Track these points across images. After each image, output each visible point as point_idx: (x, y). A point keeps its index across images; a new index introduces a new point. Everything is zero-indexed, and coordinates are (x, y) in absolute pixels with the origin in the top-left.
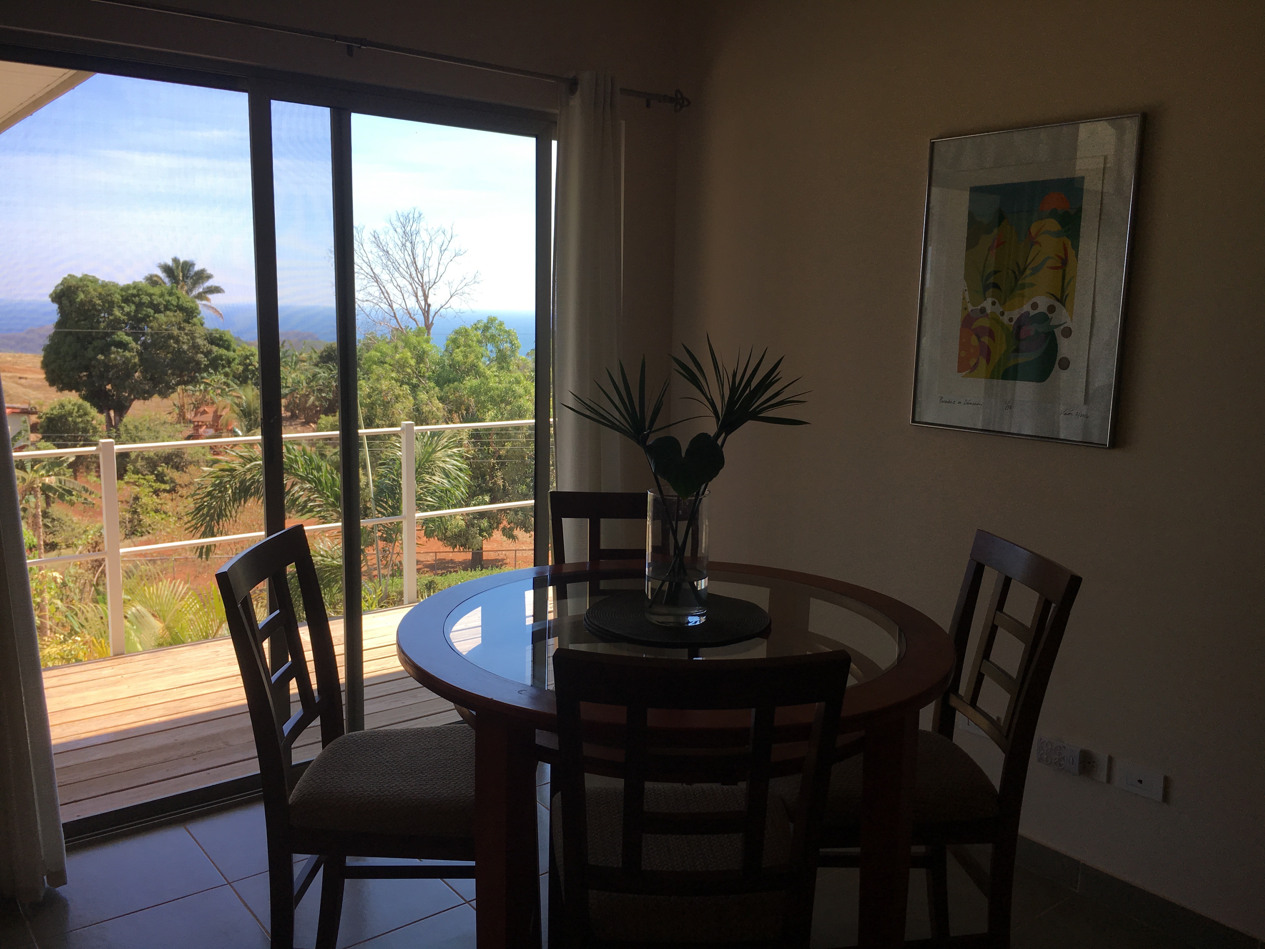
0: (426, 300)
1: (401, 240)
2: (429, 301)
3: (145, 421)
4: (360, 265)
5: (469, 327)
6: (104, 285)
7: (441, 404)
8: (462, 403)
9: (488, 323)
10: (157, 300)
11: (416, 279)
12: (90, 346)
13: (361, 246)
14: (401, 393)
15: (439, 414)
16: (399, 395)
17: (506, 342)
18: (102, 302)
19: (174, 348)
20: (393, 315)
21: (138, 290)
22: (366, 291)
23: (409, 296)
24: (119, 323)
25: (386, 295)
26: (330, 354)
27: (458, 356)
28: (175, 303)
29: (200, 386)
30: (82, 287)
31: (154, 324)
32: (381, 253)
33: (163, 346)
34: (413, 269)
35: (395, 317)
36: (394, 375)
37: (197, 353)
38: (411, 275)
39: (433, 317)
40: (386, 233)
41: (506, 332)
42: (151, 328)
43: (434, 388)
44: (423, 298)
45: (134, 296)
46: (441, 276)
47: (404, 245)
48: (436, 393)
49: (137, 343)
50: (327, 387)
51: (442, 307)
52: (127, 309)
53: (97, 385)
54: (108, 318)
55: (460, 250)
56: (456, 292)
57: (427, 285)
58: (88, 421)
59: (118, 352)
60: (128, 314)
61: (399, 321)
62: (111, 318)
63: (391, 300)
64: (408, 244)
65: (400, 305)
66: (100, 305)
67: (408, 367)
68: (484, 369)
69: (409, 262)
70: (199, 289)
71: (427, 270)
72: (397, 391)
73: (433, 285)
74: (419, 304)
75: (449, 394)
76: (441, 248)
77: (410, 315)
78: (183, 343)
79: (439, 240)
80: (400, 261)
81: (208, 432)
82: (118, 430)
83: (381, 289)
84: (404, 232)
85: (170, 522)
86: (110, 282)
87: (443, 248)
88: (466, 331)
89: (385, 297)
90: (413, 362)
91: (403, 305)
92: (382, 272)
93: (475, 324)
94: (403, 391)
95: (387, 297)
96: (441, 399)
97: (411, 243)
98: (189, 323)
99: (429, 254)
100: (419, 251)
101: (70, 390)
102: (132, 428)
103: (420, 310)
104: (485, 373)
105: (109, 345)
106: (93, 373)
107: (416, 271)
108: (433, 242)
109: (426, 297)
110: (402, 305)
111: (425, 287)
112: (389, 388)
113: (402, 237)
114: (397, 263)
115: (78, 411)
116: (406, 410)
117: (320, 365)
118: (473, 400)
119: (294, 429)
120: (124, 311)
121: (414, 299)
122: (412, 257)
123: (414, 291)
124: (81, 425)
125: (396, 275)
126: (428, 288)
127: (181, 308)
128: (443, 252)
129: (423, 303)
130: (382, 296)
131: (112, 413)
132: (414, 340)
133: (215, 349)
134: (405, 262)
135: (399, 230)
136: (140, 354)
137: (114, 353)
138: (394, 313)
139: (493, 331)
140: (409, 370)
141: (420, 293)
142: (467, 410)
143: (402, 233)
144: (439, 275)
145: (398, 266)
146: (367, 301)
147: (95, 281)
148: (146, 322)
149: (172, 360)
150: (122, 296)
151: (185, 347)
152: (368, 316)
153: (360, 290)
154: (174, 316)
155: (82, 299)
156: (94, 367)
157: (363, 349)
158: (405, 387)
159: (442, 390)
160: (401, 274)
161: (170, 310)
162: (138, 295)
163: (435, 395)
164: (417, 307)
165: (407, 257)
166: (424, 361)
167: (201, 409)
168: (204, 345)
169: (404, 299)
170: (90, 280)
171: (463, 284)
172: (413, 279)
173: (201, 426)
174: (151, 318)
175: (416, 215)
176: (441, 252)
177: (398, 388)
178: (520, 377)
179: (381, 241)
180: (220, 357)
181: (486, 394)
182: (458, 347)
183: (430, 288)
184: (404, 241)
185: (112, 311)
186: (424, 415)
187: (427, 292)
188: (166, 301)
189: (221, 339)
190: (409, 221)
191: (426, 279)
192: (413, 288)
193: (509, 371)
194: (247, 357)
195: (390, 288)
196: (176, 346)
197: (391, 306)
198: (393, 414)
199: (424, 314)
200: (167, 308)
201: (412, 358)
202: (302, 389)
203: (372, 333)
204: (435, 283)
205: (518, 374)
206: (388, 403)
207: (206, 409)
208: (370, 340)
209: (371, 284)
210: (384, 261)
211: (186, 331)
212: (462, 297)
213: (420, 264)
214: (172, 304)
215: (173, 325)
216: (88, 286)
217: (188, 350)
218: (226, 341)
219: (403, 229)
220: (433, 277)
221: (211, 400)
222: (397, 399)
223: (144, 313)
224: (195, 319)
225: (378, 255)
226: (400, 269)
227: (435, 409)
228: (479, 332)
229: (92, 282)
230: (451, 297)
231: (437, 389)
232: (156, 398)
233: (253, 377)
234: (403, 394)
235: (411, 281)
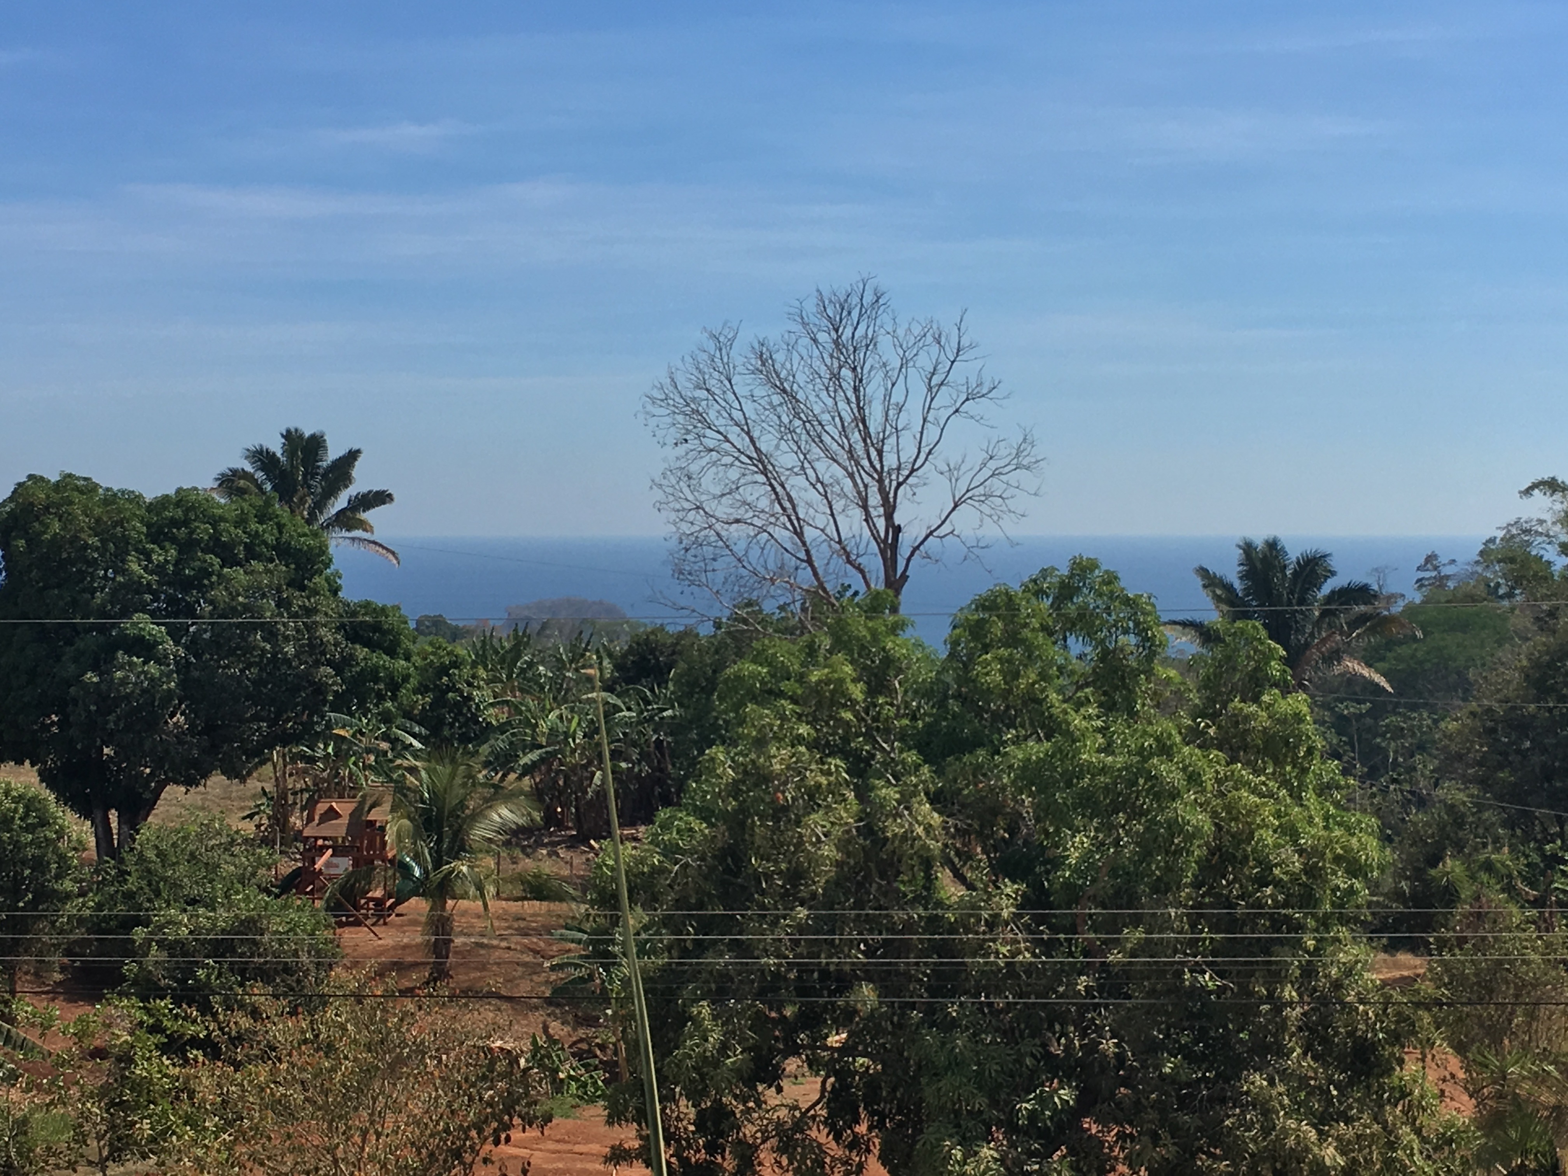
0: (889, 516)
1: (828, 361)
2: (898, 519)
3: (185, 839)
4: (722, 429)
5: (1015, 587)
6: (111, 498)
7: (936, 815)
8: (996, 811)
9: (1071, 576)
10: (230, 532)
11: (865, 463)
12: (68, 649)
13: (726, 383)
14: (823, 780)
15: (932, 844)
16: (819, 786)
17: (1126, 632)
18: (101, 540)
19: (263, 650)
20: (803, 555)
21: (187, 510)
22: (738, 497)
23: (846, 506)
24: (138, 592)
25: (787, 505)
26: (643, 658)
27: (987, 674)
28: (270, 539)
29: (326, 746)
30: (58, 506)
31: (220, 594)
32: (776, 399)
33: (238, 648)
34: (856, 437)
35: (809, 561)
36: (803, 730)
37: (317, 664)
38: (851, 452)
39: (909, 560)
40: (791, 348)
41: (1127, 601)
42: (211, 602)
43: (917, 767)
44: (881, 510)
45: (174, 523)
46: (930, 453)
47: (836, 376)
48: (924, 782)
49: (177, 643)
50: (634, 744)
51: (931, 533)
52: (157, 557)
53: (79, 747)
54: (113, 579)
55: (980, 385)
56: (969, 494)
57: (894, 477)
58: (46, 839)
59: (131, 664)
60: (160, 569)
61: (820, 572)
62: (120, 579)
63: (798, 519)
64: (846, 373)
65: (822, 530)
66: (97, 549)
67: (844, 706)
68: (1065, 712)
69: (848, 419)
70: (341, 502)
71: (892, 440)
72: (815, 777)
73: (908, 477)
74: (872, 528)
75: (960, 781)
76: (930, 380)
77: (848, 557)
78: (287, 639)
79: (925, 361)
80: (825, 418)
81: (337, 866)
82: (122, 861)
83: (774, 489)
84: (836, 342)
85: (206, 1129)
86: (123, 492)
87: (936, 380)
88: (1010, 598)
89: (784, 509)
90: (857, 691)
91: (831, 530)
92: (777, 447)
93: (1035, 581)
94: (829, 773)
95: (790, 511)
96: (936, 799)
97: (854, 369)
98: (303, 588)
99: (898, 396)
100: (874, 388)
101: (20, 762)
102: (154, 858)
103: (873, 543)
104: (1068, 724)
105: (113, 647)
106: (71, 719)
107: (865, 441)
108: (911, 364)
109: (889, 510)
110: (828, 531)
111: (887, 482)
112: (788, 768)
113: (832, 356)
114: (815, 423)
115: (26, 815)
116: (838, 832)
117: (618, 688)
118: (1028, 801)
119: (549, 855)
120: (150, 560)
121: (858, 514)
122: (854, 406)
123: (859, 493)
124: (30, 852)
125: (816, 451)
126: (894, 484)
127: (284, 551)
128: (934, 390)
129: (881, 524)
130: (777, 508)
131: (113, 816)
132: (860, 627)
133: (361, 652)
134: (837, 419)
135: (822, 337)
136: (183, 667)
137: (121, 667)
138: (808, 552)
139: (1086, 599)
140: (848, 716)
141: (875, 499)
142: (1012, 830)
143: (830, 346)
144: (925, 450)
145: (819, 428)
146: (737, 521)
147: (89, 488)
148: (201, 588)
149: (258, 683)
150: (149, 526)
151: (290, 649)
152: (739, 560)
153: (723, 495)
154: (267, 571)
155: (56, 534)
156: (75, 701)
157: (727, 645)
158: (835, 762)
159: (939, 772)
160: (826, 449)
161: (259, 557)
162: (186, 523)
163: (921, 787)
164: (867, 533)
165: (842, 405)
166: (888, 688)
167: (322, 807)
168: (336, 644)
169: (832, 515)
170: (77, 489)
171: (987, 472)
172: (857, 464)
173: (321, 850)
174: (214, 578)
175: (868, 298)
176: (930, 389)
177: (813, 767)
178: (1170, 735)
179: (778, 366)
180: (373, 674)
181: (1069, 785)
182: (986, 649)
183: (899, 485)
184: (836, 364)
185: (124, 561)
186: (889, 847)
187: (891, 495)
188: (249, 535)
189: (376, 627)
190: (849, 313)
191: (890, 460)
192: (855, 484)
193: (1133, 714)
194: (443, 670)
195: (797, 485)
196: (268, 647)
197: (799, 534)
198: (800, 844)
199: (883, 552)
200: (252, 553)
201: (854, 681)
202: (573, 751)
203: (749, 604)
204: (913, 471)
205: (1164, 725)
206: (786, 809)
207: (334, 804)
208: (745, 621)
209: (749, 478)
210: (785, 419)
211: (295, 609)
212: (984, 508)
213: (875, 425)
214: (265, 543)
215: (263, 596)
216: (71, 503)
217: (297, 655)
218: (389, 631)
219: (833, 333)
220: (908, 452)
221: (350, 779)
222: (812, 797)
223: (198, 563)
224: (316, 579)
225: (771, 403)
226: (826, 439)
227: (920, 830)
228: (1047, 603)
229: (82, 492)
230: (956, 506)
231: (925, 769)
232: (217, 781)
233: (455, 719)
234: (829, 784)
235: (852, 467)
